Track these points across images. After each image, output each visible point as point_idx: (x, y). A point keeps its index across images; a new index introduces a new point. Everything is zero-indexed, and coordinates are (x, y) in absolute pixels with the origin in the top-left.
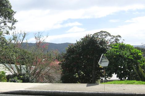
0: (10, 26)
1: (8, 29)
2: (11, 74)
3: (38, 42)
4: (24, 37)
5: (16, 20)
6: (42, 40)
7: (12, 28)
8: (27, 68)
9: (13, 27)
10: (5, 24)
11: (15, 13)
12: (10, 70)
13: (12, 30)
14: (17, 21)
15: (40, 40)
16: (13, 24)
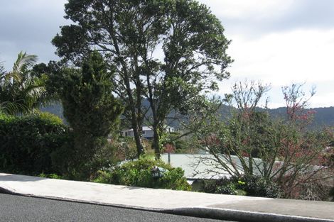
0: (219, 72)
1: (215, 79)
2: (228, 177)
3: (292, 105)
4: (259, 95)
5: (229, 58)
6: (299, 101)
7: (222, 76)
8: (265, 166)
9: (224, 73)
10: (210, 68)
11: (229, 43)
12: (227, 168)
13: (224, 79)
14: (233, 61)
15: (296, 102)
16: (223, 67)
